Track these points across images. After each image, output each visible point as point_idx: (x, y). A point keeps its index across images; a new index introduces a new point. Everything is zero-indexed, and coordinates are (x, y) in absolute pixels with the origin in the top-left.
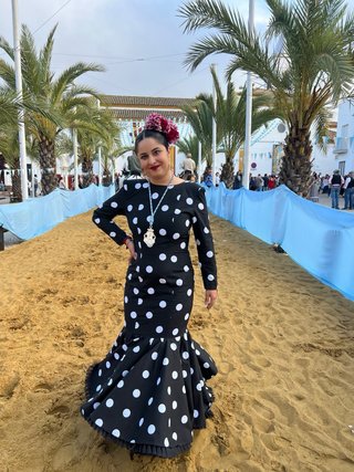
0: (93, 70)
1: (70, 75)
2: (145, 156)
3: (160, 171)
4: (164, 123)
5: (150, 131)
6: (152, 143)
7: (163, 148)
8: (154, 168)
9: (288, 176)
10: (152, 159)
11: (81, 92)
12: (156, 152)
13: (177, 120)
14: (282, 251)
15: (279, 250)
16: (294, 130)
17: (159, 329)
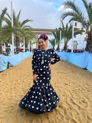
0: (30, 21)
1: (24, 22)
2: (40, 43)
3: (43, 47)
4: (45, 35)
5: (41, 37)
6: (41, 40)
7: (44, 41)
8: (42, 46)
9: (88, 49)
10: (41, 44)
11: (27, 27)
12: (42, 42)
13: (49, 35)
14: (87, 69)
15: (85, 69)
16: (90, 37)
17: (43, 84)
